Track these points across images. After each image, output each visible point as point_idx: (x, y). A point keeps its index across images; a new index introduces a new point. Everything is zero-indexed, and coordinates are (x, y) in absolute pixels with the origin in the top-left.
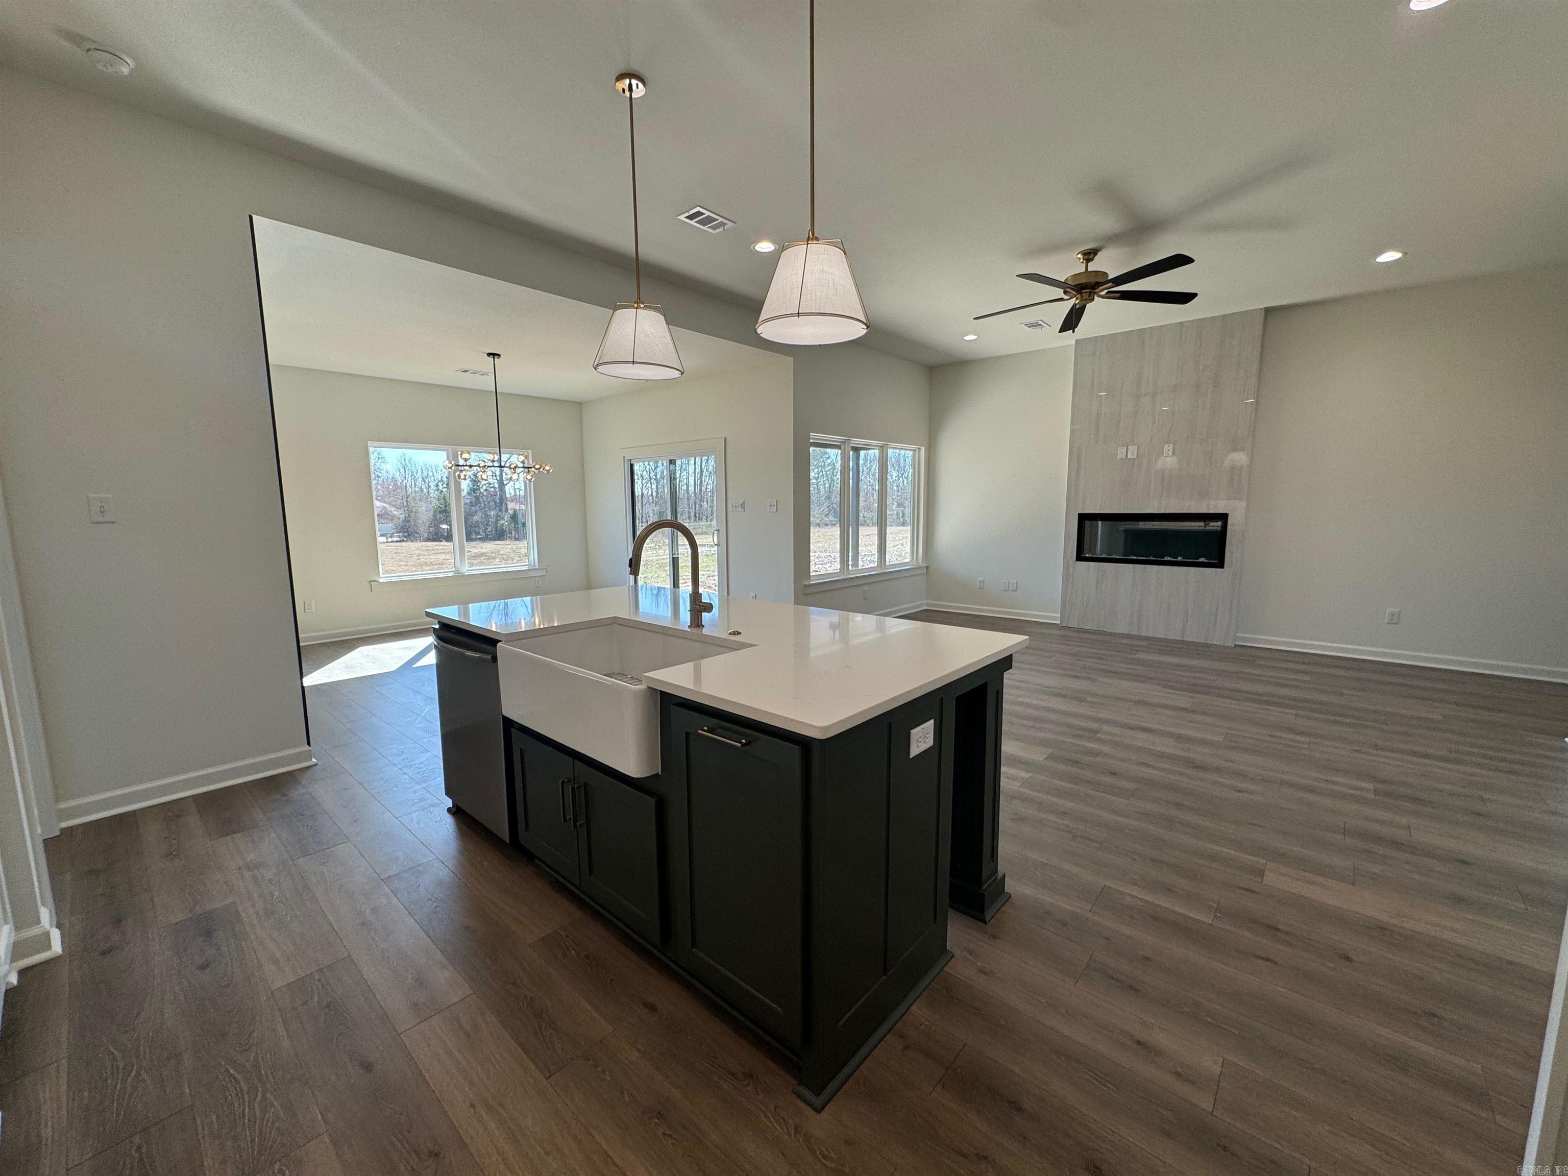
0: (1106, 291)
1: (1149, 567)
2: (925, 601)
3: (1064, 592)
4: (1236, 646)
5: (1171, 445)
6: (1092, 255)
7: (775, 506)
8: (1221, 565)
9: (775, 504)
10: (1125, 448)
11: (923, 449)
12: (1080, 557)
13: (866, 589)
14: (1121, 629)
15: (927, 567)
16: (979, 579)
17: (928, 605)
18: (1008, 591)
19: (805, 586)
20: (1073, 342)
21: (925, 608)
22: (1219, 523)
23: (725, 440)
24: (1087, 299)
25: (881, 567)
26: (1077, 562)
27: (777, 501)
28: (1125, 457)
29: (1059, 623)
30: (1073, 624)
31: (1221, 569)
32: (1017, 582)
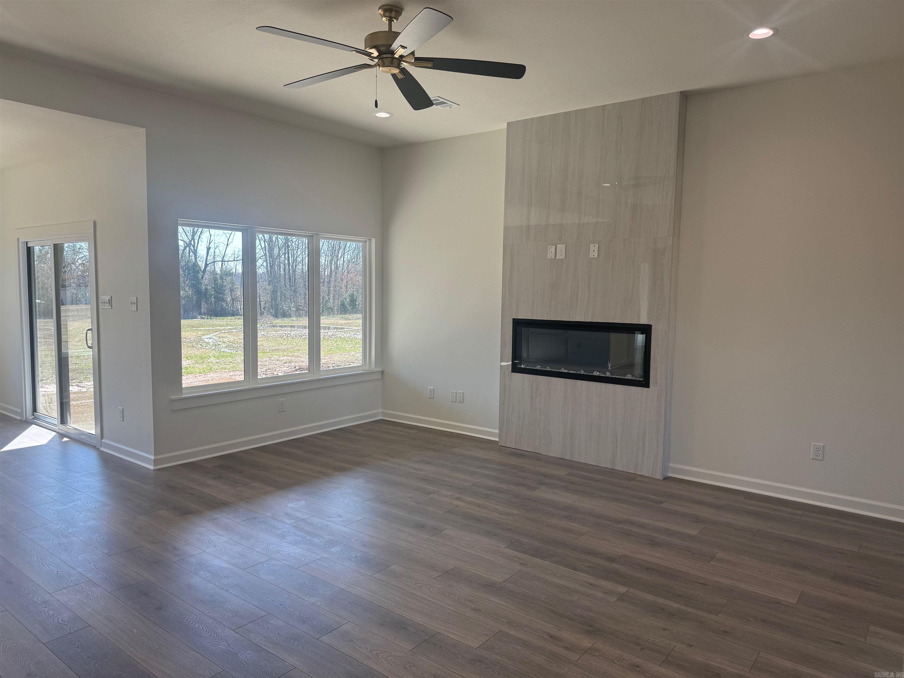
1: (579, 382)
2: (381, 410)
3: (502, 408)
5: (597, 245)
7: (136, 305)
8: (645, 382)
9: (136, 302)
10: (554, 247)
11: (374, 241)
12: (515, 369)
14: (555, 452)
15: (380, 372)
16: (429, 387)
17: (384, 414)
18: (456, 402)
19: (172, 400)
20: (505, 126)
21: (379, 418)
22: (643, 336)
23: (95, 223)
26: (513, 373)
27: (137, 298)
28: (553, 257)
29: (497, 439)
30: (511, 444)
31: (645, 389)
32: (463, 392)
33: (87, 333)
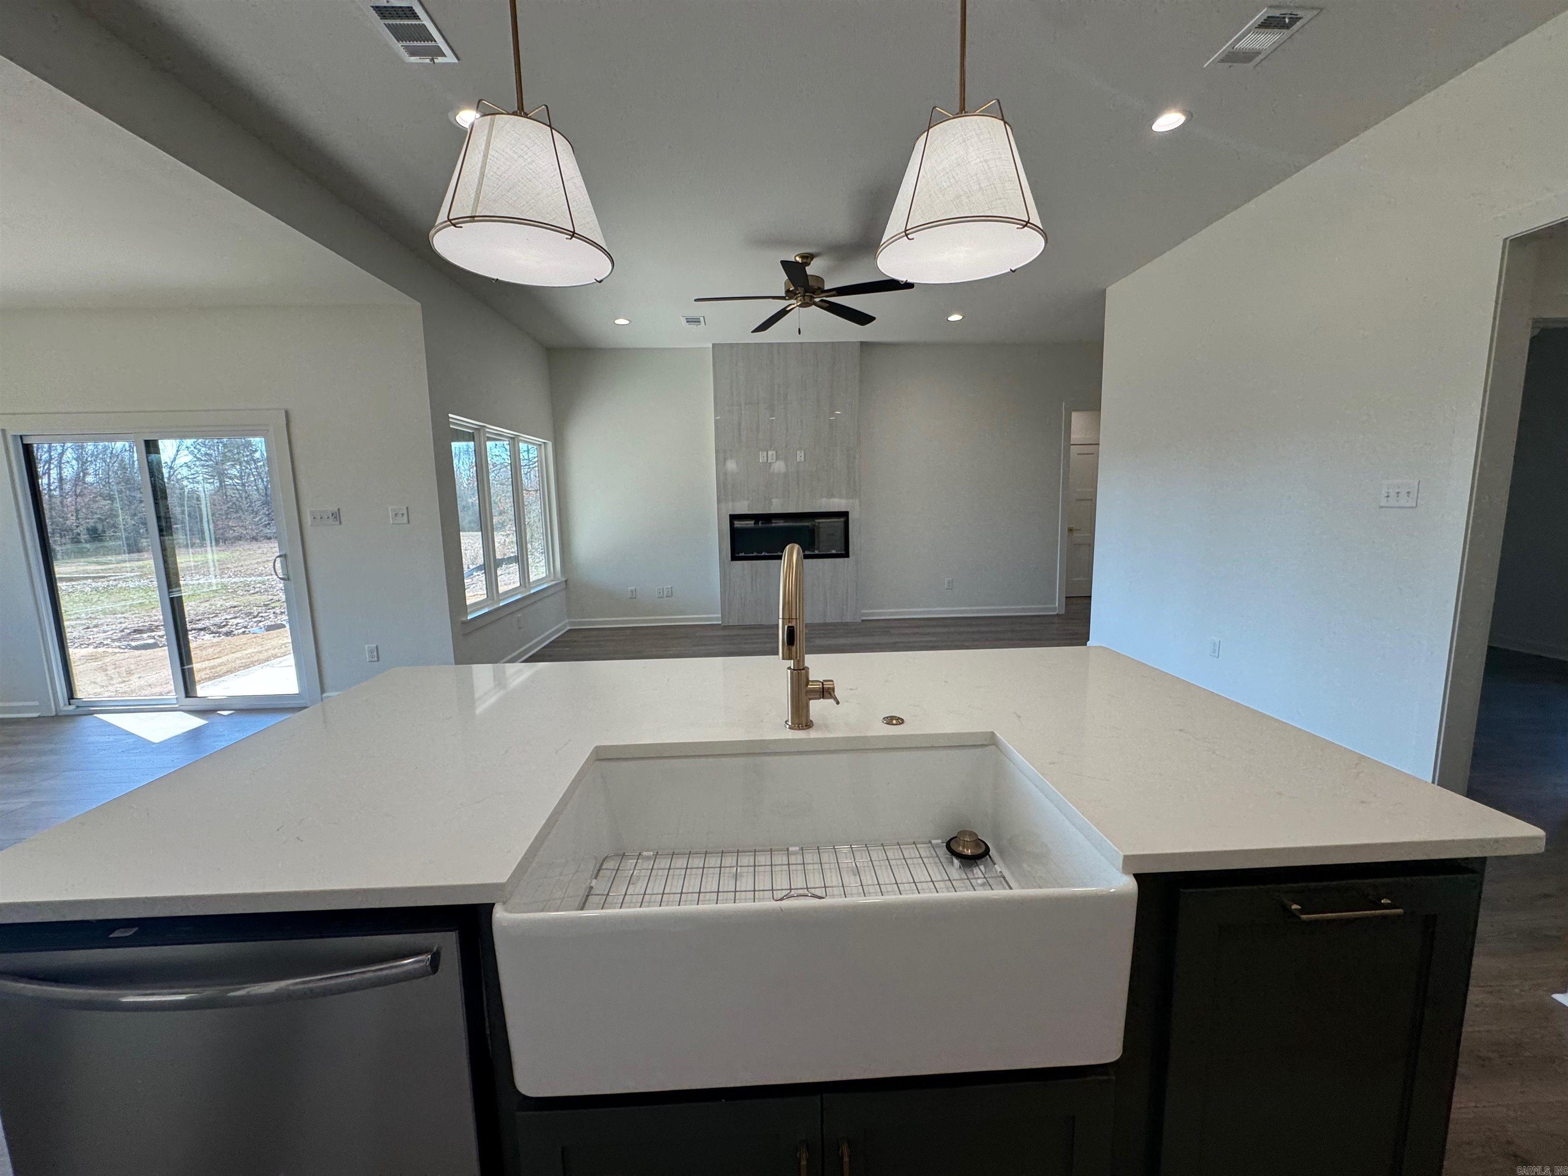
0: (820, 299)
2: (568, 620)
3: (723, 593)
4: (863, 621)
5: (803, 452)
6: (809, 259)
7: (405, 516)
8: (846, 555)
9: (405, 512)
10: (767, 453)
11: (549, 442)
12: (734, 558)
13: (519, 615)
15: (566, 581)
16: (630, 588)
17: (571, 623)
18: (662, 598)
19: (463, 624)
20: (710, 345)
21: (568, 628)
22: (842, 519)
23: (287, 413)
24: (808, 303)
25: (526, 587)
26: (733, 562)
27: (407, 508)
28: (765, 461)
29: (720, 623)
30: (733, 622)
31: (846, 559)
32: (671, 588)
33: (275, 560)
